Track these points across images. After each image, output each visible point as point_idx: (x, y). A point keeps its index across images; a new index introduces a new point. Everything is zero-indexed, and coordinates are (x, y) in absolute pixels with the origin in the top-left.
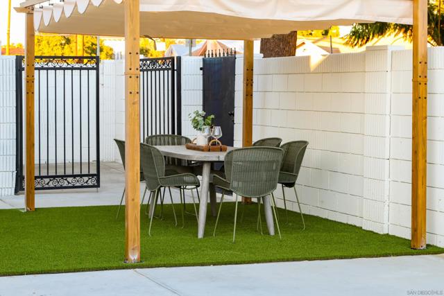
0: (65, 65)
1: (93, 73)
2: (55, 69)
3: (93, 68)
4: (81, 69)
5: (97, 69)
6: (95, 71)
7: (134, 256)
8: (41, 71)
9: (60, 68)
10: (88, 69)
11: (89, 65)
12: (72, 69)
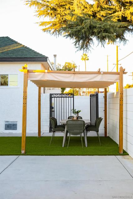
0: (64, 96)
1: (72, 98)
2: (61, 97)
3: (72, 97)
4: (69, 97)
5: (73, 97)
6: (73, 98)
7: (23, 152)
8: (55, 98)
9: (63, 97)
10: (71, 97)
11: (71, 96)
12: (66, 97)
